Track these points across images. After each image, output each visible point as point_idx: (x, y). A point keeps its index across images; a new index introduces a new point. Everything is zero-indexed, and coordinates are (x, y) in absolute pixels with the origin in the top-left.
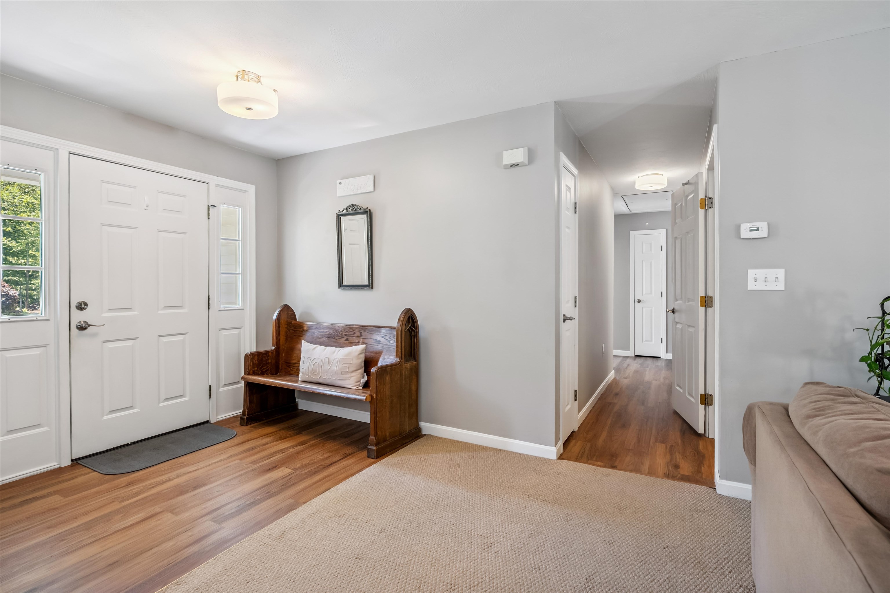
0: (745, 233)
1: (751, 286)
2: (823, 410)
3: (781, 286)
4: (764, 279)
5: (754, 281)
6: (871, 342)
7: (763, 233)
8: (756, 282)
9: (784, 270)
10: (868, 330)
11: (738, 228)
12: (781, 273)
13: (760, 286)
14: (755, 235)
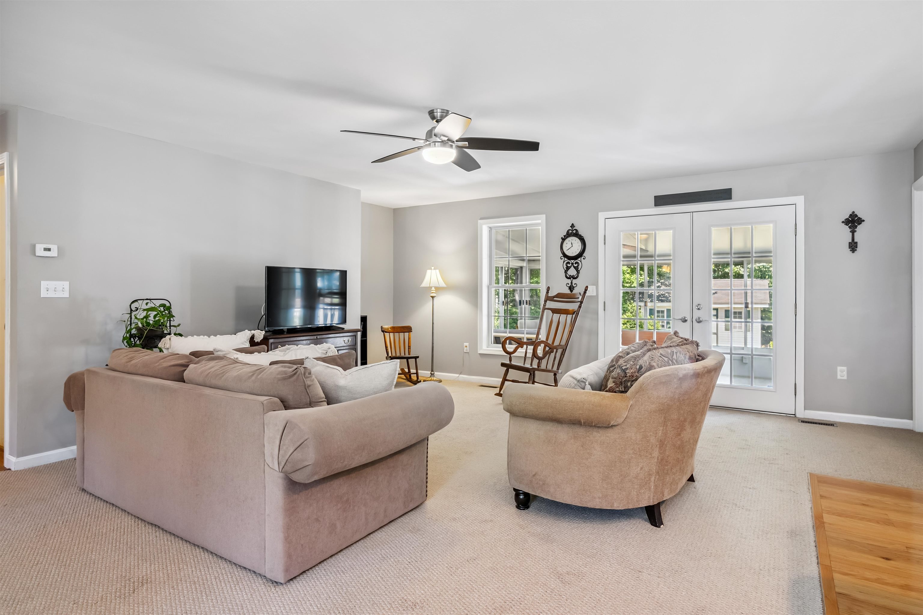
0: (40, 252)
1: (44, 294)
2: (132, 358)
3: (67, 295)
4: (54, 289)
5: (46, 290)
6: (127, 329)
7: (54, 253)
8: (48, 291)
9: (68, 282)
10: (125, 321)
11: (34, 247)
12: (66, 284)
13: (51, 294)
14: (47, 254)
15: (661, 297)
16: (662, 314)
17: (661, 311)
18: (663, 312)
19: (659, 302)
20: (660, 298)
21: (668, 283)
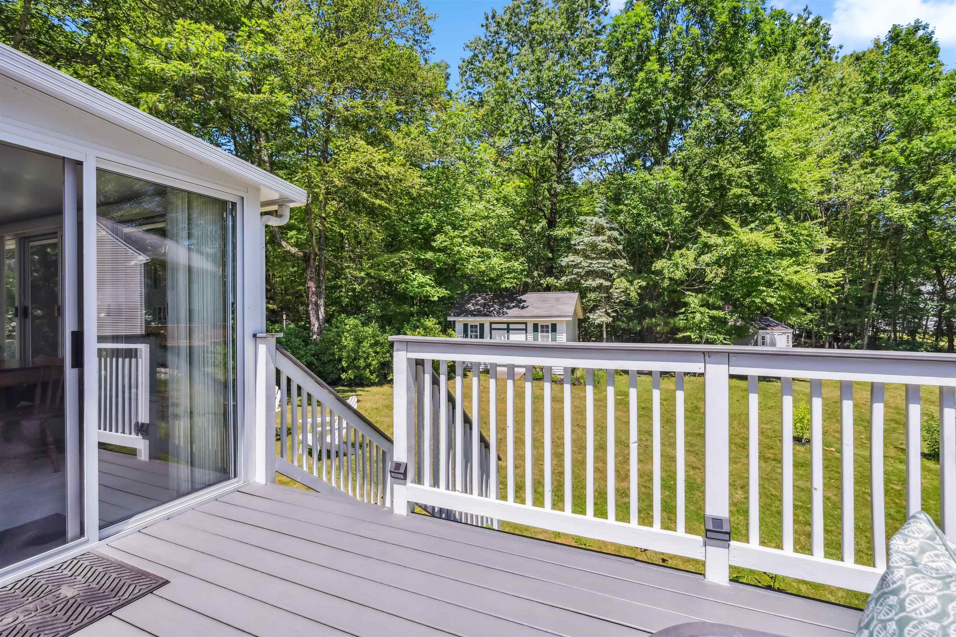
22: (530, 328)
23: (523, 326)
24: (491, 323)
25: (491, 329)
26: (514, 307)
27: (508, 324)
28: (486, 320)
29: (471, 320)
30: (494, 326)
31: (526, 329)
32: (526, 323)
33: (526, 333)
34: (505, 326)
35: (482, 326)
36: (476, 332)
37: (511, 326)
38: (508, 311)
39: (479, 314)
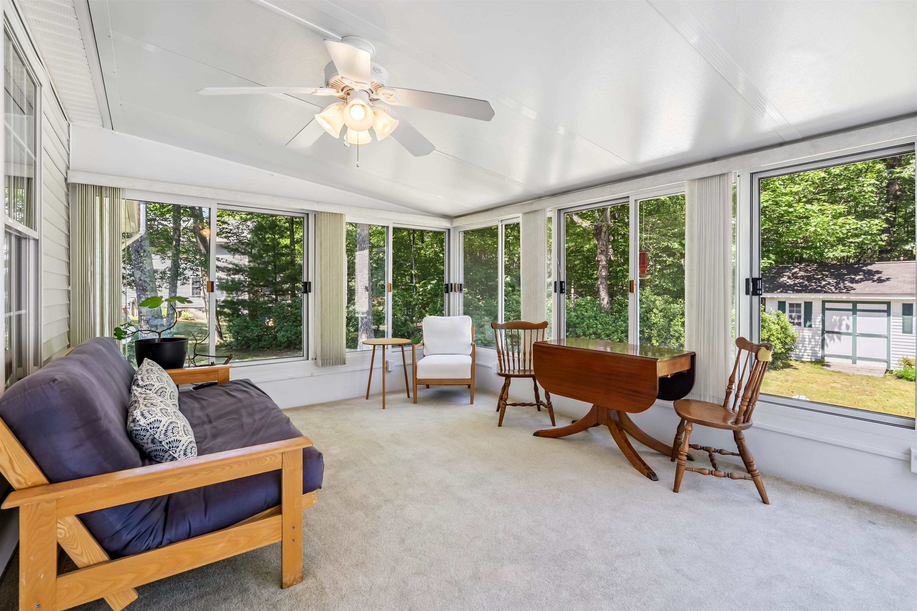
15: (798, 286)
16: (798, 309)
17: (797, 304)
18: (799, 305)
19: (793, 293)
20: (796, 288)
21: (810, 268)
22: (897, 308)
23: (884, 307)
24: (824, 302)
25: (824, 309)
26: (862, 280)
27: (855, 303)
28: (816, 299)
29: (791, 297)
30: (828, 305)
31: (888, 312)
32: (888, 303)
33: (889, 315)
34: (850, 306)
35: (809, 305)
36: (799, 312)
37: (859, 307)
38: (854, 285)
39: (804, 289)
